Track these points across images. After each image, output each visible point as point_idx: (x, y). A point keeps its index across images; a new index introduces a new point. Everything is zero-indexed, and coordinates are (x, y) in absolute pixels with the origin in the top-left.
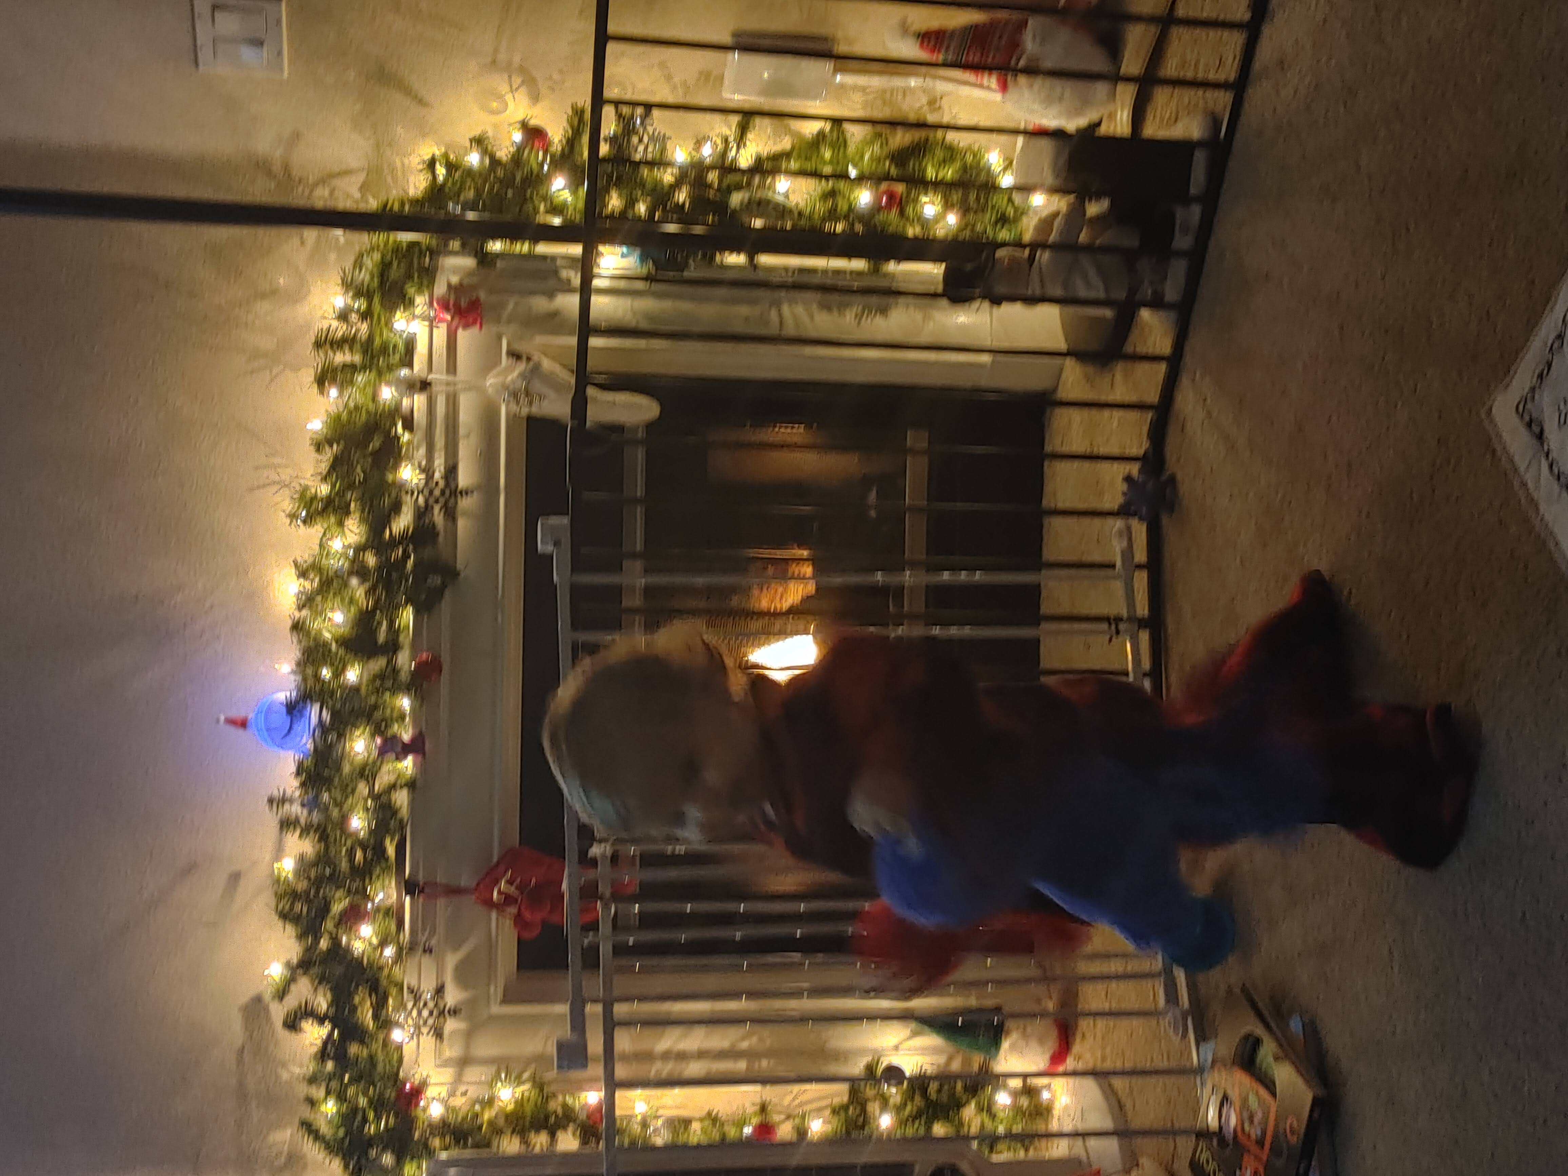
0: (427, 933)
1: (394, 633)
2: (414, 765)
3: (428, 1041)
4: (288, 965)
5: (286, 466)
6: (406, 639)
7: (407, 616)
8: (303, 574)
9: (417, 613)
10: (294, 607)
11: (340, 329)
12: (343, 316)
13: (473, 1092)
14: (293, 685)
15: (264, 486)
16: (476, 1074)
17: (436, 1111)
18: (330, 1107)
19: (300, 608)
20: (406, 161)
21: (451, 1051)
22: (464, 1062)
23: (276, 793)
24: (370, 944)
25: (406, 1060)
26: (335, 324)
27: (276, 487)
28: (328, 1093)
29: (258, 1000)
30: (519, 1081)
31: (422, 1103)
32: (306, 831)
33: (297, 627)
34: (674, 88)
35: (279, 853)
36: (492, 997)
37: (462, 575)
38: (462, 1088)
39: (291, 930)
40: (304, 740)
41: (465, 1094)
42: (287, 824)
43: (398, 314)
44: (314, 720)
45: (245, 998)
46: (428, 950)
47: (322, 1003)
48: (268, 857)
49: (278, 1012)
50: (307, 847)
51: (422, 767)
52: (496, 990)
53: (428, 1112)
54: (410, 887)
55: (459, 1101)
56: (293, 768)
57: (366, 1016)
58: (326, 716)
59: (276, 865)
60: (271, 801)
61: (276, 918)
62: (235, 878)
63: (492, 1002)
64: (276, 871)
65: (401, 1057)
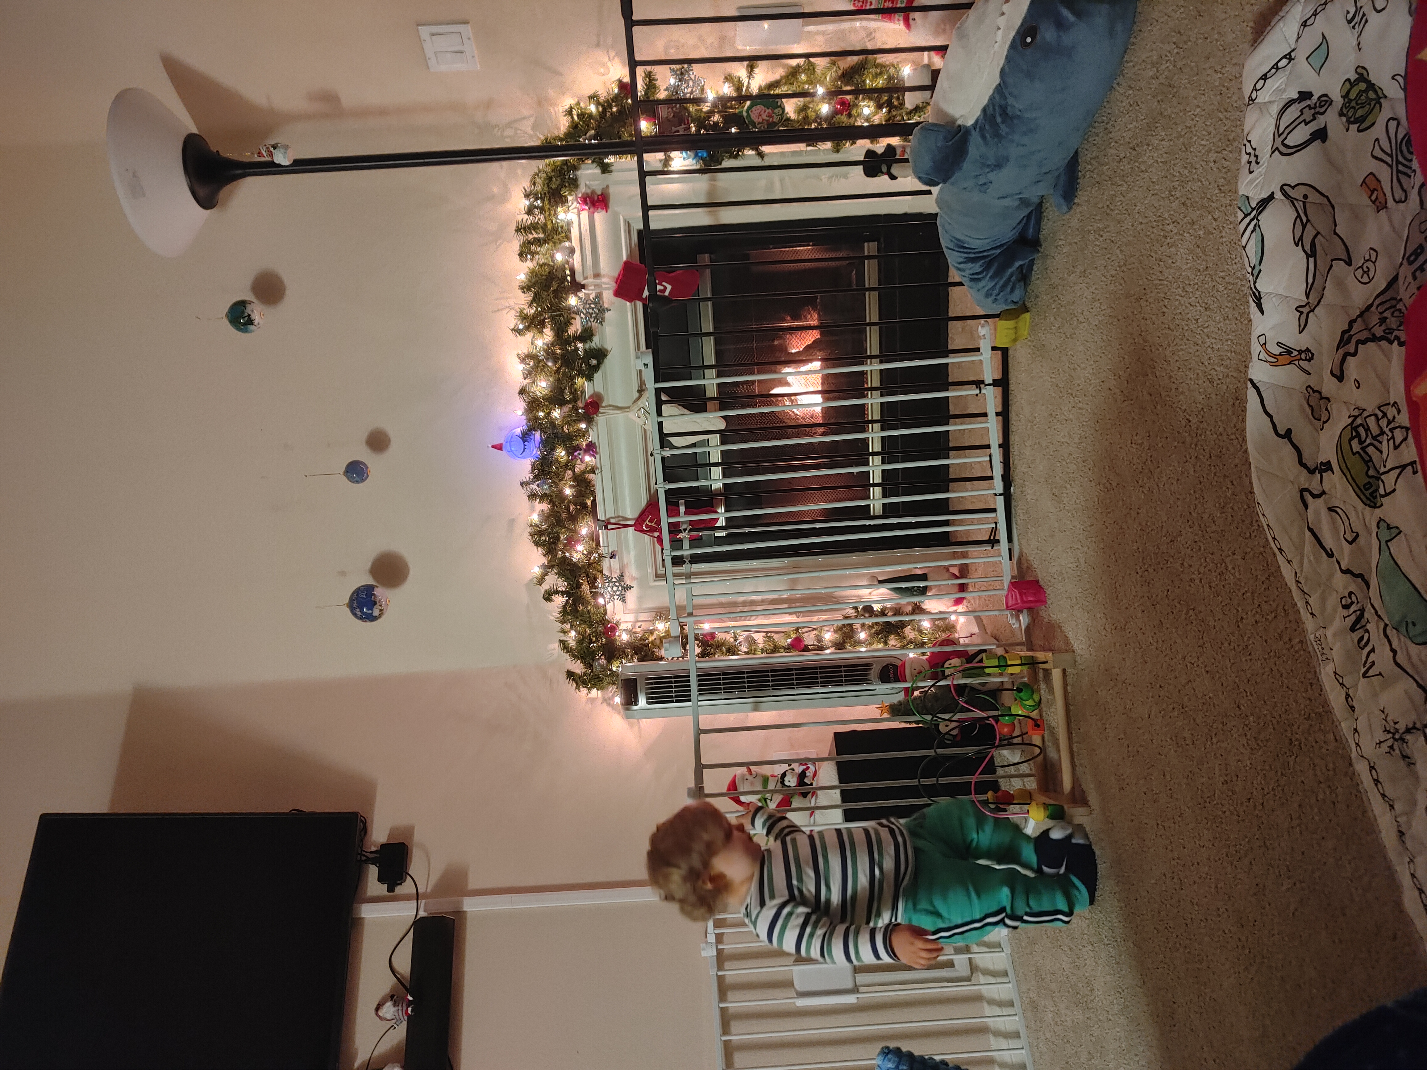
3: (618, 603)
4: (542, 566)
5: (511, 298)
8: (523, 360)
10: (522, 377)
11: (529, 220)
12: (530, 212)
13: (645, 626)
14: (523, 423)
15: (501, 309)
16: (645, 617)
17: (625, 637)
18: (573, 634)
19: (524, 379)
20: (556, 109)
21: (632, 606)
22: (638, 611)
23: (523, 480)
24: (583, 554)
25: (608, 613)
26: (526, 217)
27: (508, 309)
28: (571, 627)
30: (668, 620)
31: (617, 634)
32: (543, 497)
33: (523, 389)
34: (707, 48)
35: (531, 511)
36: (649, 578)
37: (610, 355)
38: (639, 624)
39: (541, 550)
40: (534, 452)
41: (639, 628)
42: (532, 496)
43: (559, 209)
44: (538, 440)
46: (613, 557)
47: (562, 586)
48: (525, 513)
49: (540, 592)
50: (545, 506)
53: (621, 638)
55: (637, 632)
56: (529, 467)
57: (586, 590)
58: (544, 438)
59: (530, 517)
60: (522, 484)
61: (532, 545)
62: (512, 522)
63: (649, 581)
64: (530, 520)
65: (605, 611)
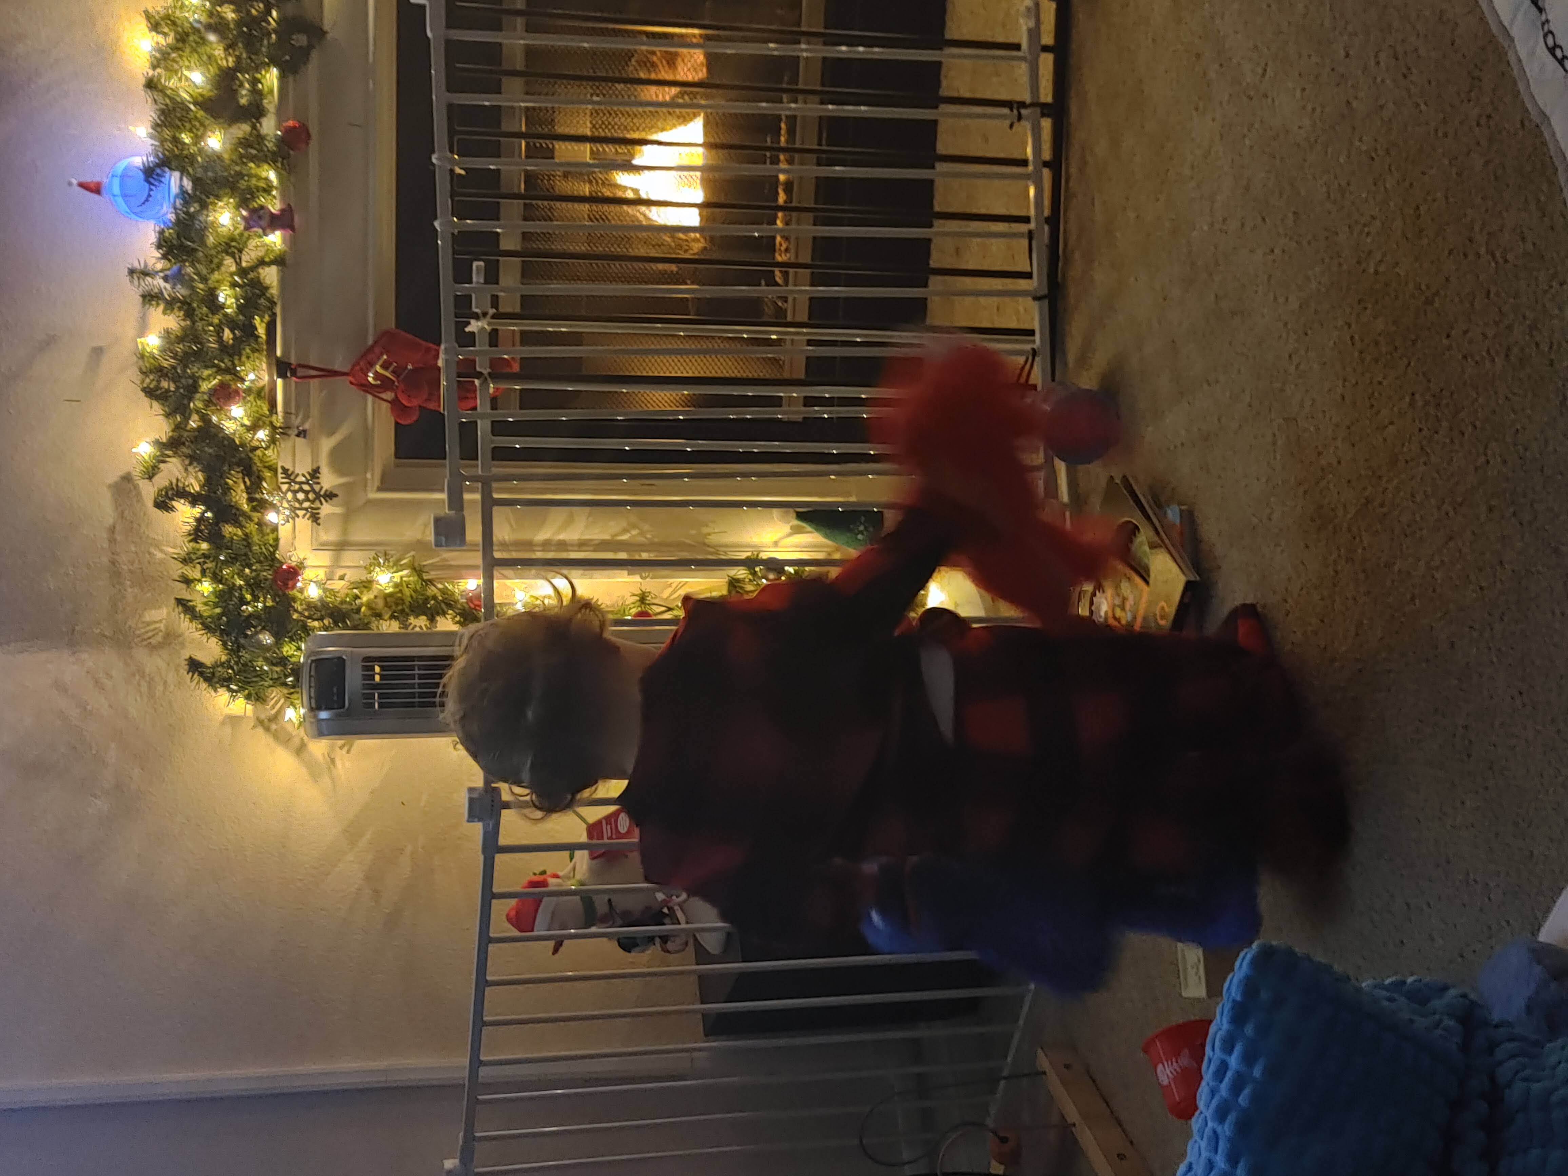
0: (300, 417)
1: (257, 94)
2: (284, 241)
3: (304, 523)
4: (157, 443)
6: (271, 103)
7: (271, 77)
8: (155, 27)
9: (282, 77)
10: (148, 65)
13: (352, 575)
14: (150, 149)
16: (353, 558)
17: (313, 593)
18: (206, 587)
19: (154, 67)
21: (330, 535)
22: (341, 547)
23: (136, 265)
24: (243, 425)
25: (282, 542)
28: (203, 572)
29: (127, 478)
30: (397, 566)
31: (299, 584)
32: (170, 304)
33: (151, 85)
35: (143, 329)
36: (369, 484)
37: (329, 36)
38: (340, 572)
39: (158, 408)
40: (165, 209)
41: (342, 578)
42: (150, 298)
44: (175, 189)
45: (113, 477)
46: (302, 434)
47: (194, 482)
48: (131, 332)
49: (149, 491)
50: (173, 322)
51: (293, 242)
52: (374, 477)
53: (306, 594)
54: (283, 368)
55: (338, 585)
56: (153, 238)
57: (241, 498)
58: (188, 184)
59: (139, 340)
61: (142, 394)
62: (98, 352)
63: (369, 489)
64: (140, 347)
65: (277, 540)
